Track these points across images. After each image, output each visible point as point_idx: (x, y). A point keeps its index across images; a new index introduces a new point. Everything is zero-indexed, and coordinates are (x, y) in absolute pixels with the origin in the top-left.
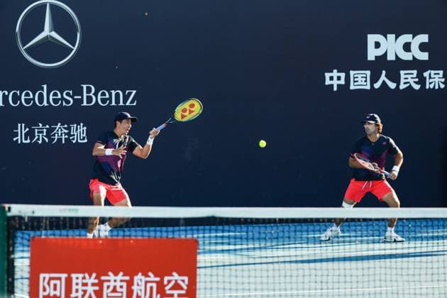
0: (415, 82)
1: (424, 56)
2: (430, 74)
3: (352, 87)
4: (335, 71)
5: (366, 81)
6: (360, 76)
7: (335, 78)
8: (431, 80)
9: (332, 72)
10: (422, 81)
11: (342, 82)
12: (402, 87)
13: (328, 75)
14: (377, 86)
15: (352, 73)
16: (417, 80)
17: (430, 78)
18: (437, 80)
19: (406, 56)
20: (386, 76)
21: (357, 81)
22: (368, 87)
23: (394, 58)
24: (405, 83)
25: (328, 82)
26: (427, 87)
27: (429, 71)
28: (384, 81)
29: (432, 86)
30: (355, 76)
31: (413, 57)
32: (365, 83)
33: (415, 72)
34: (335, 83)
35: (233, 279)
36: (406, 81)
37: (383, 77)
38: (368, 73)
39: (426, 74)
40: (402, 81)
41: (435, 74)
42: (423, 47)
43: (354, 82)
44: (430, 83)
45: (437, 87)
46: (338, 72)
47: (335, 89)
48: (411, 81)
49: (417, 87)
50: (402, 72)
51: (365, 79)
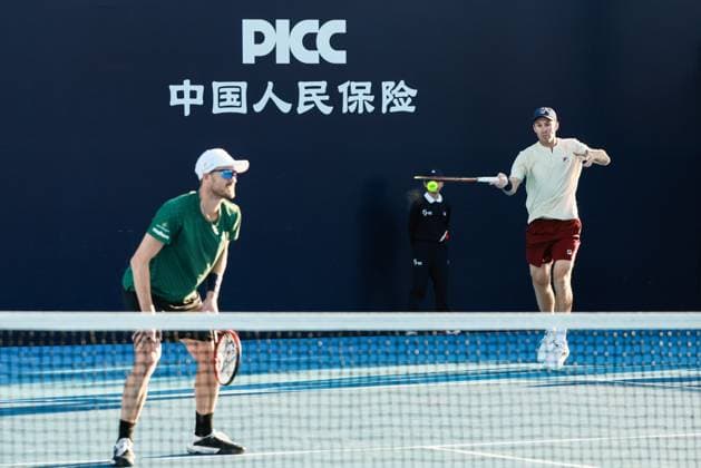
0: (323, 101)
1: (339, 57)
2: (349, 88)
3: (216, 110)
4: (187, 82)
5: (239, 100)
6: (229, 91)
7: (187, 95)
8: (351, 99)
9: (182, 84)
10: (335, 99)
11: (199, 101)
12: (302, 109)
13: (174, 89)
14: (258, 107)
15: (216, 85)
16: (327, 98)
17: (349, 94)
18: (361, 98)
19: (309, 58)
20: (273, 91)
21: (225, 100)
22: (243, 110)
23: (287, 61)
24: (306, 103)
25: (174, 101)
26: (345, 111)
27: (348, 83)
28: (270, 100)
29: (352, 109)
30: (221, 90)
31: (321, 58)
32: (238, 104)
33: (323, 84)
34: (187, 102)
35: (18, 437)
36: (309, 99)
37: (269, 94)
38: (244, 85)
39: (342, 88)
40: (302, 99)
41: (357, 88)
42: (336, 42)
43: (220, 100)
44: (350, 104)
45: (361, 111)
46: (192, 83)
47: (187, 113)
48: (318, 100)
49: (327, 110)
50: (302, 85)
51: (237, 96)
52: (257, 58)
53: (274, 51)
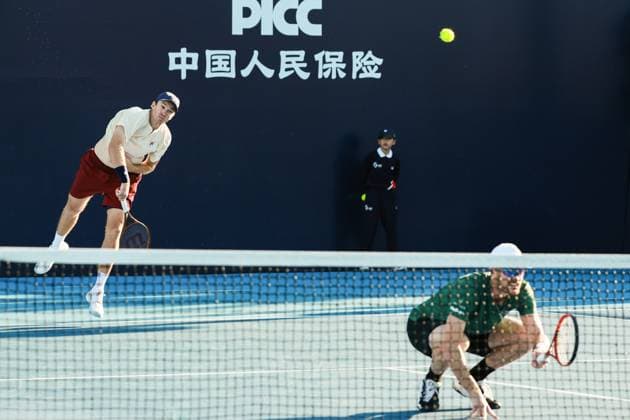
0: (302, 68)
1: (316, 30)
2: (324, 57)
3: (209, 75)
4: (184, 50)
5: (229, 66)
6: (220, 58)
7: (184, 61)
8: (326, 66)
9: (179, 51)
10: (312, 66)
11: (194, 66)
12: (283, 75)
13: (172, 56)
14: (245, 73)
15: (209, 53)
16: (305, 65)
17: (324, 62)
18: (334, 66)
19: (289, 30)
20: (259, 58)
21: (216, 66)
22: (232, 75)
23: (271, 33)
24: (287, 70)
25: (173, 66)
26: (320, 76)
27: (323, 52)
28: (256, 67)
29: (327, 74)
30: (214, 58)
31: (300, 30)
32: (228, 69)
33: (302, 53)
34: (184, 67)
35: (32, 355)
36: (289, 66)
37: (255, 61)
38: (233, 53)
39: (318, 57)
40: (283, 66)
41: (332, 57)
42: (313, 17)
43: (212, 66)
44: (324, 70)
45: (334, 77)
46: (188, 51)
47: (184, 76)
48: (297, 67)
49: (305, 76)
50: (283, 54)
51: (227, 63)
52: (245, 30)
53: (259, 24)
